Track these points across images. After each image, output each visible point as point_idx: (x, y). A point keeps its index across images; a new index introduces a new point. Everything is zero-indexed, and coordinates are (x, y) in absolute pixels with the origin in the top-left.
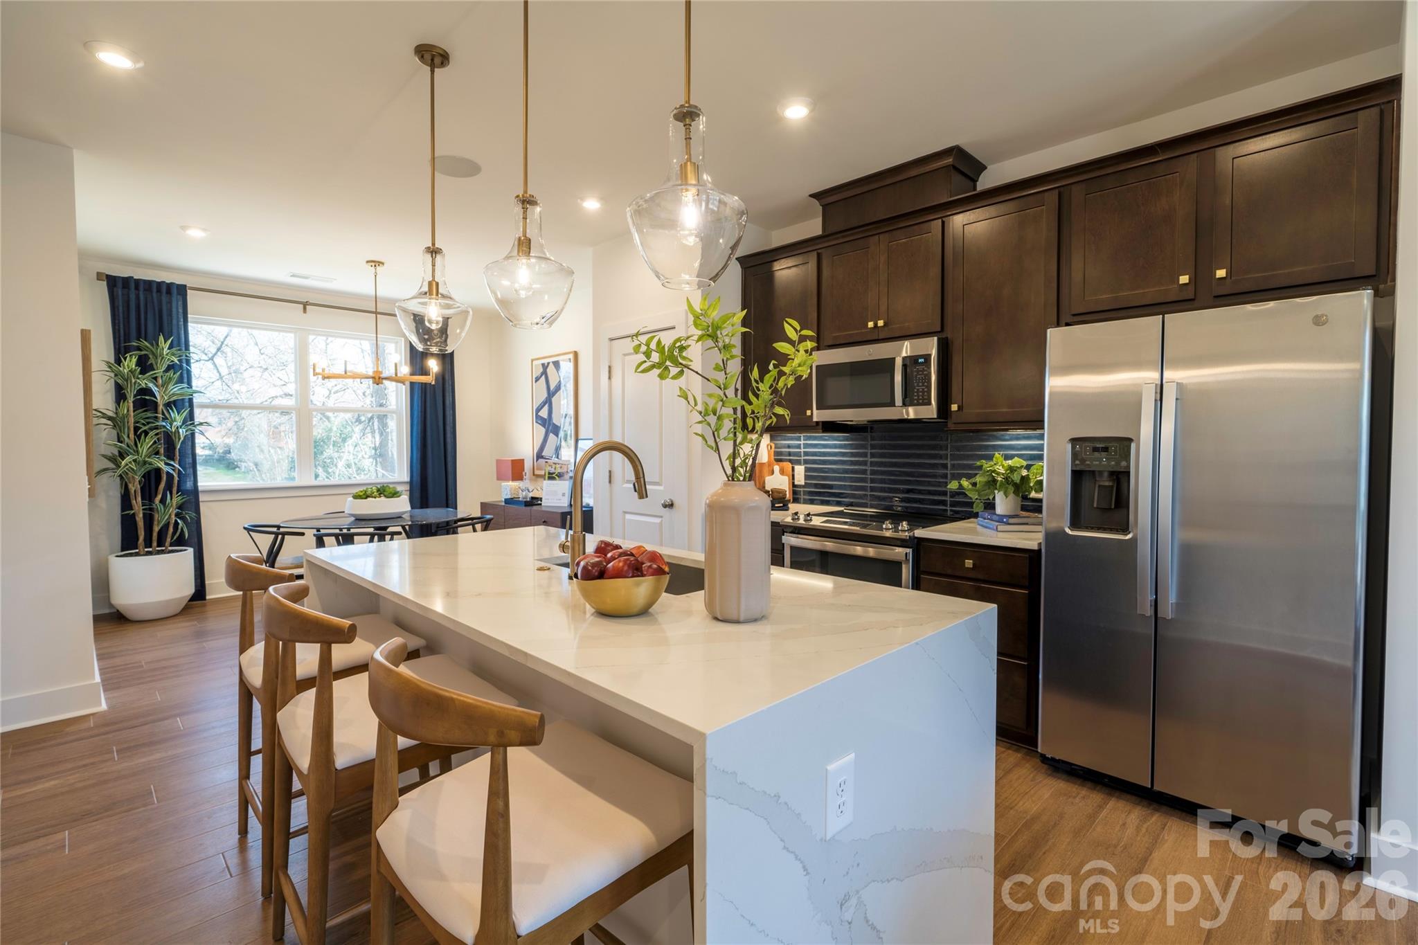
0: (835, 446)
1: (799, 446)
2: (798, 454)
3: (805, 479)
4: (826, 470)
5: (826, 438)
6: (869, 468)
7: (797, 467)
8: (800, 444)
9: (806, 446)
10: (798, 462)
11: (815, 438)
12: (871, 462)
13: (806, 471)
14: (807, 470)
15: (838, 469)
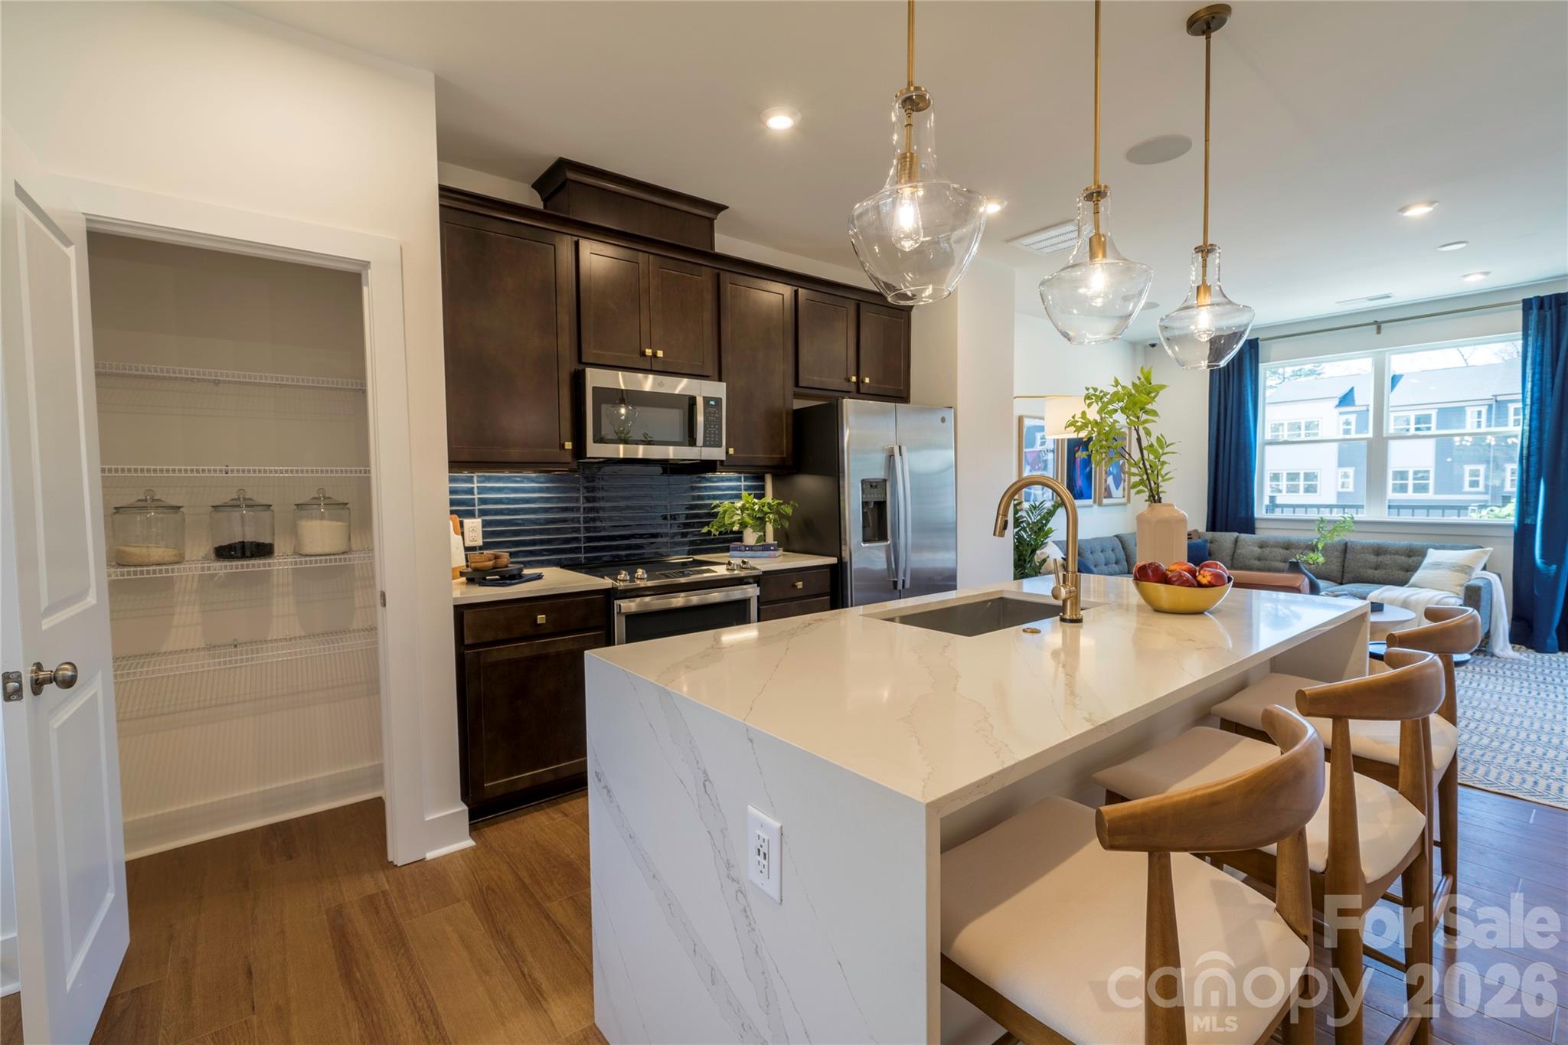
0: (533, 490)
1: (470, 491)
2: (471, 503)
3: (484, 538)
4: (520, 522)
5: (518, 479)
6: (582, 516)
7: (468, 522)
8: (473, 488)
9: (481, 490)
10: (471, 514)
11: (499, 480)
12: (584, 508)
13: (483, 526)
14: (485, 524)
15: (538, 519)
